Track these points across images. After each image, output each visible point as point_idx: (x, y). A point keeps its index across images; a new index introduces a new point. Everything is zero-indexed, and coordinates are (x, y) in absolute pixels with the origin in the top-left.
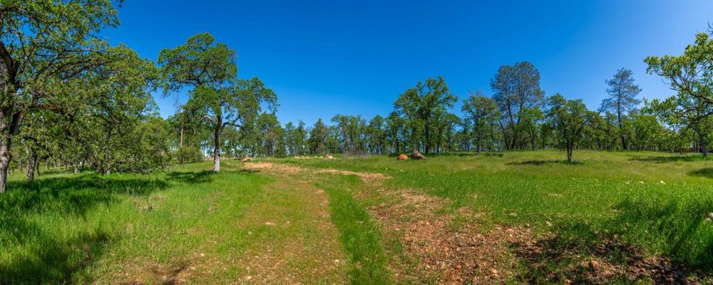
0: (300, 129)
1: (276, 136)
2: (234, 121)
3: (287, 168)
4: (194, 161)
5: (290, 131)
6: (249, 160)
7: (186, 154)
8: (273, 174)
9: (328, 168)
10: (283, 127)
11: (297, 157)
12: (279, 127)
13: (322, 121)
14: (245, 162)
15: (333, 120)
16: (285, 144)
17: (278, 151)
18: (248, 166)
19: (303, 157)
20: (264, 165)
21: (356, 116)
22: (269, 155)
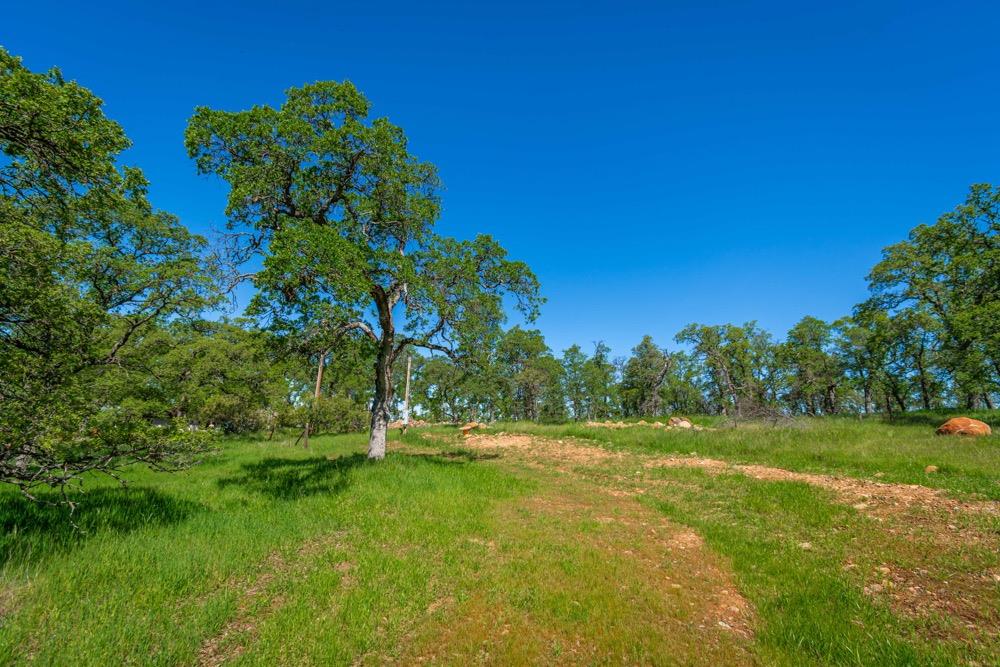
0: (598, 362)
1: (542, 378)
2: (429, 336)
3: (569, 449)
4: (345, 430)
5: (573, 365)
6: (476, 429)
7: (325, 414)
8: (532, 465)
9: (685, 452)
10: (558, 355)
11: (593, 424)
12: (550, 358)
13: (654, 342)
14: (465, 432)
15: (680, 338)
16: (562, 394)
17: (546, 409)
18: (472, 442)
19: (608, 423)
20: (512, 441)
21: (740, 325)
22: (527, 418)
